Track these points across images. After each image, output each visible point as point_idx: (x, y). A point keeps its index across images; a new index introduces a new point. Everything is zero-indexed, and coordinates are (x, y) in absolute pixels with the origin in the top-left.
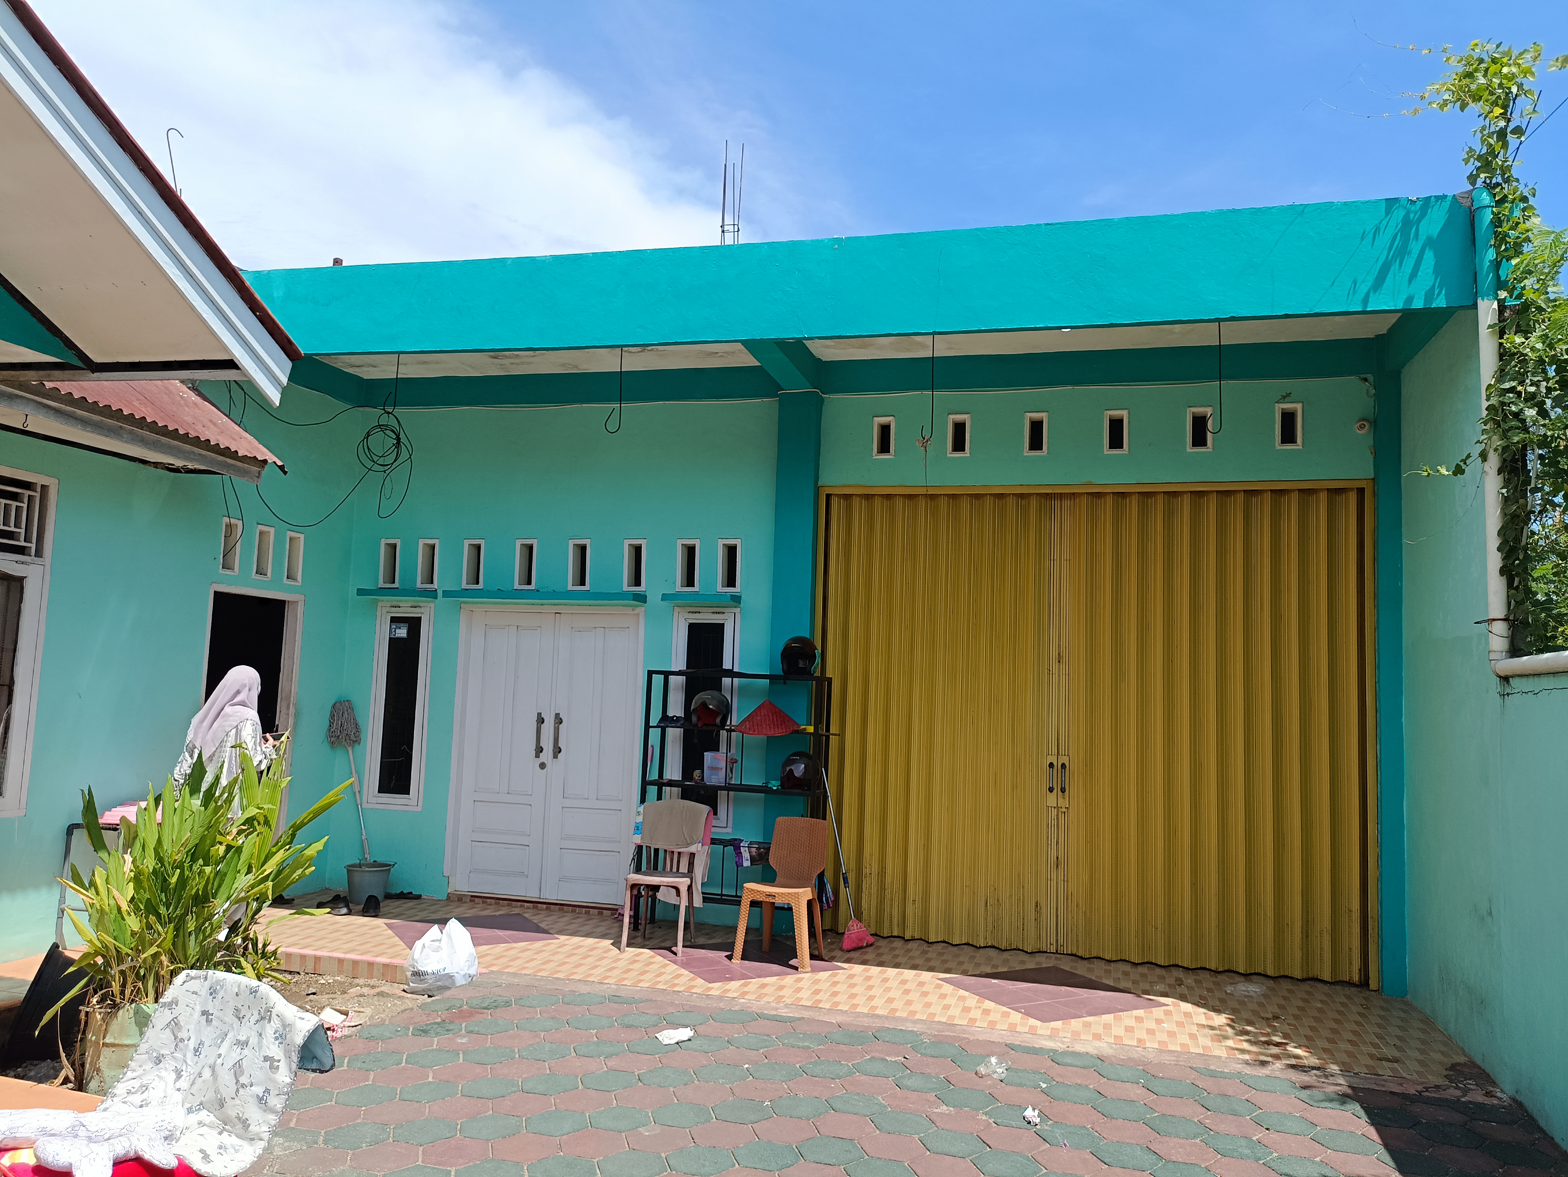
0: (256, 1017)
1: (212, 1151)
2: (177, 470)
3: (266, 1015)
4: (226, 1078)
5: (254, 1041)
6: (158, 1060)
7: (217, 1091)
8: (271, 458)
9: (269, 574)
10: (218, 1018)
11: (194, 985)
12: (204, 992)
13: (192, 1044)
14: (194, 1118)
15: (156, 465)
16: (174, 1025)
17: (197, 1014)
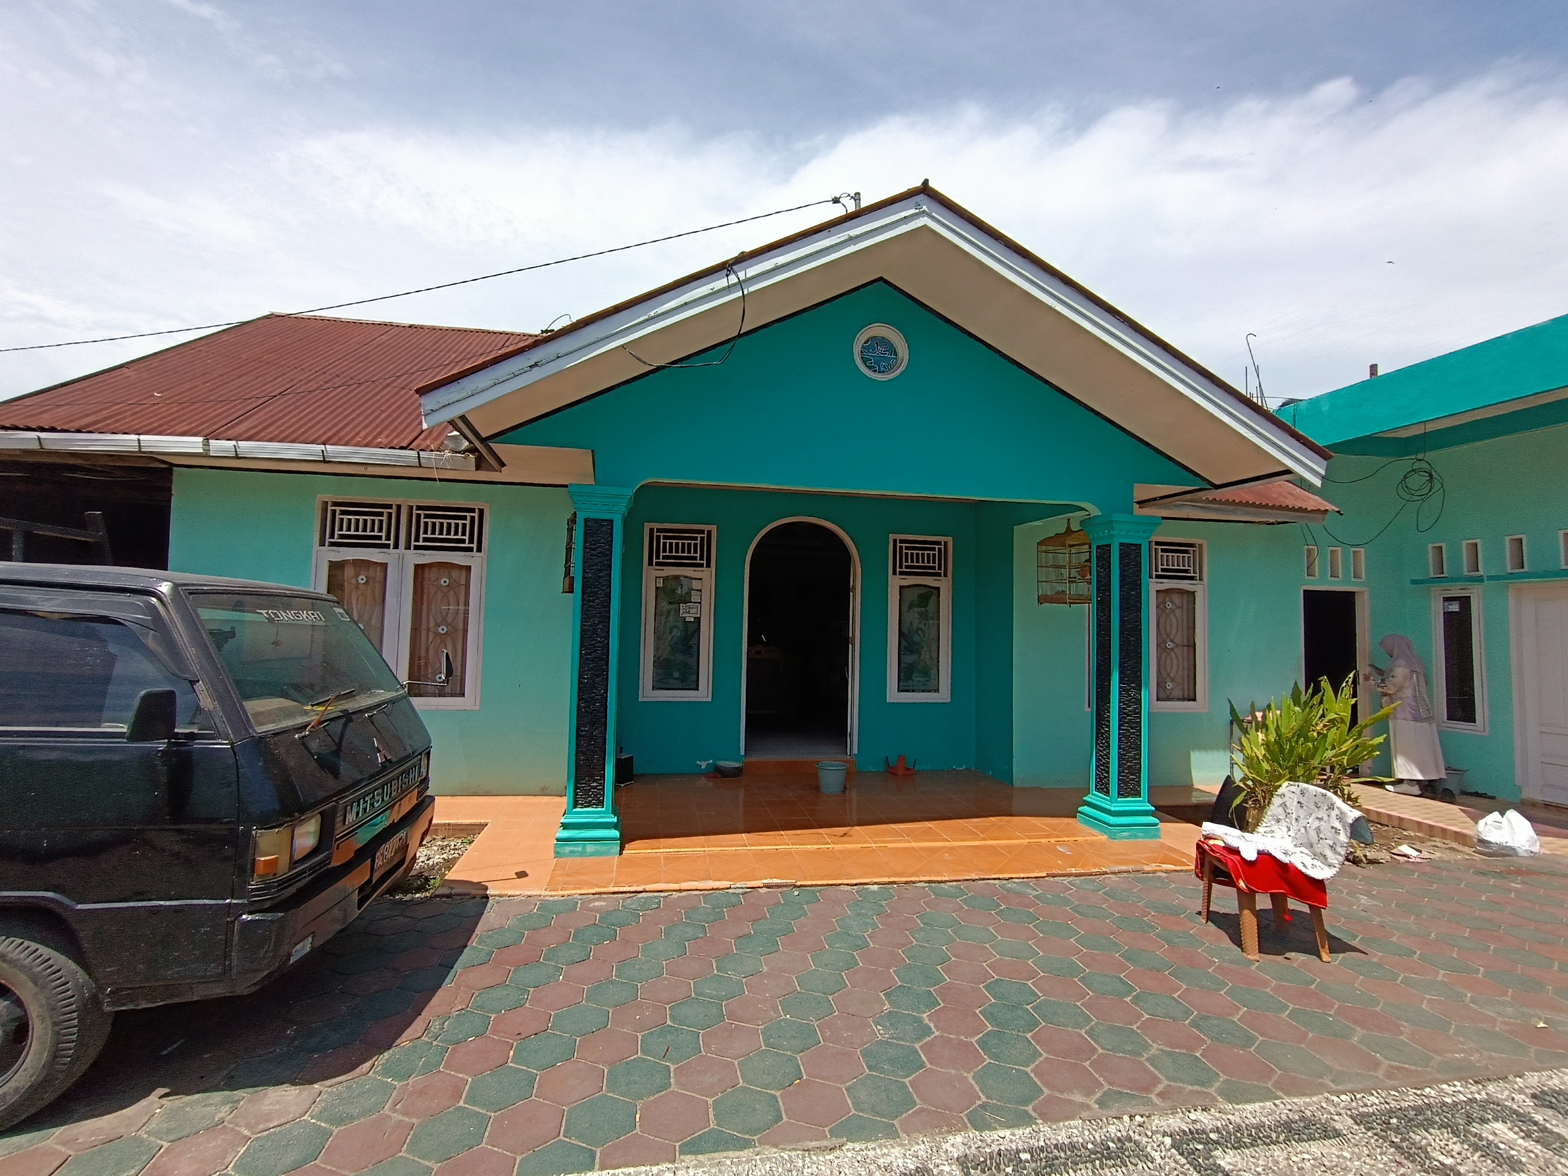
0: (1326, 807)
1: (1309, 865)
2: (1272, 524)
3: (1331, 807)
4: (1313, 834)
5: (1326, 818)
6: (1278, 821)
7: (1308, 839)
8: (1330, 507)
9: (1340, 576)
10: (1306, 806)
11: (1293, 788)
12: (1298, 792)
13: (1294, 816)
14: (1298, 850)
15: (1259, 523)
16: (1284, 805)
17: (1295, 803)
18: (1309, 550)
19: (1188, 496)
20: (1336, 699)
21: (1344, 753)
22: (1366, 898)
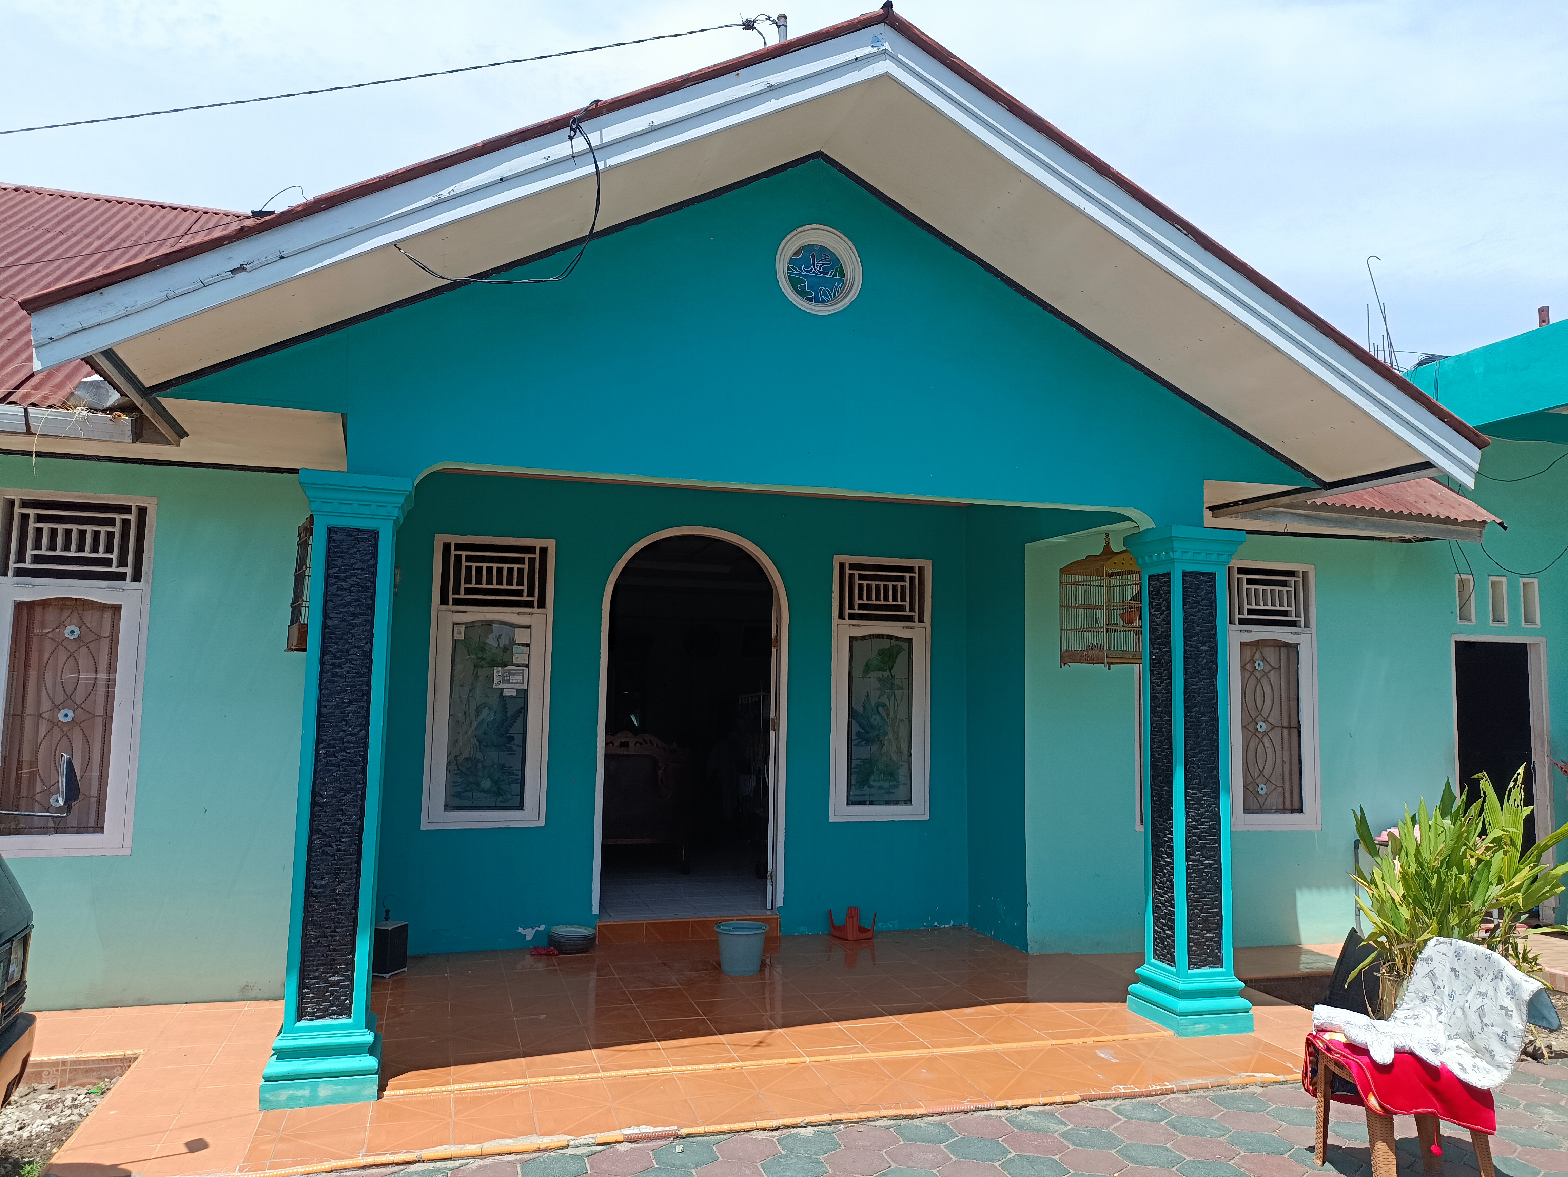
0: (1492, 976)
1: (1469, 1068)
2: (1408, 541)
3: (1499, 975)
4: (1474, 1018)
5: (1491, 993)
6: (1424, 1000)
7: (1467, 1026)
8: (1489, 517)
9: (1506, 621)
10: (1464, 975)
11: (1443, 948)
12: (1451, 954)
13: (1447, 991)
14: (1453, 1043)
15: (1391, 540)
16: (1431, 974)
17: (1448, 970)
18: (1461, 581)
19: (1285, 500)
20: (1502, 808)
21: (1518, 889)
22: (1551, 1112)
